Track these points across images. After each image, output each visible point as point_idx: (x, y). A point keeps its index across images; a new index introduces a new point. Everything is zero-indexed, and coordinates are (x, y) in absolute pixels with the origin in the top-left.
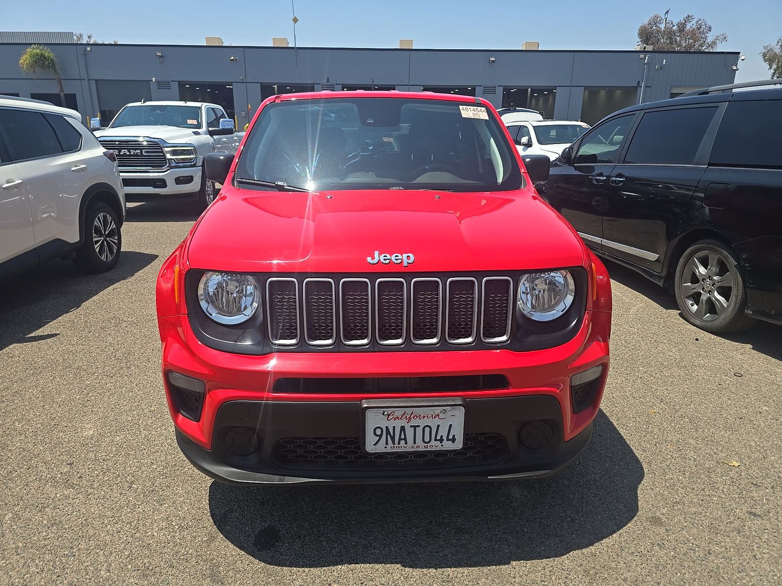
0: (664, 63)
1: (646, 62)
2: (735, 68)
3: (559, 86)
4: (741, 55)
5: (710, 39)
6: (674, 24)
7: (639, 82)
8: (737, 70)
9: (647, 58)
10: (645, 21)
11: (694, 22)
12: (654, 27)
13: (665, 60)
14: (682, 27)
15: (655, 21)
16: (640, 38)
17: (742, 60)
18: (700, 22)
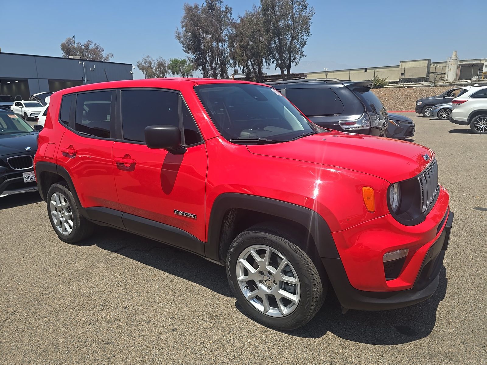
0: (94, 67)
1: (84, 66)
2: (132, 72)
3: (29, 78)
4: (132, 65)
5: (104, 55)
6: (82, 44)
7: (82, 78)
8: (133, 73)
9: (83, 64)
10: (64, 41)
11: (93, 44)
12: (70, 45)
13: (94, 66)
14: (87, 47)
15: (70, 42)
16: (64, 51)
17: (134, 68)
18: (96, 45)
